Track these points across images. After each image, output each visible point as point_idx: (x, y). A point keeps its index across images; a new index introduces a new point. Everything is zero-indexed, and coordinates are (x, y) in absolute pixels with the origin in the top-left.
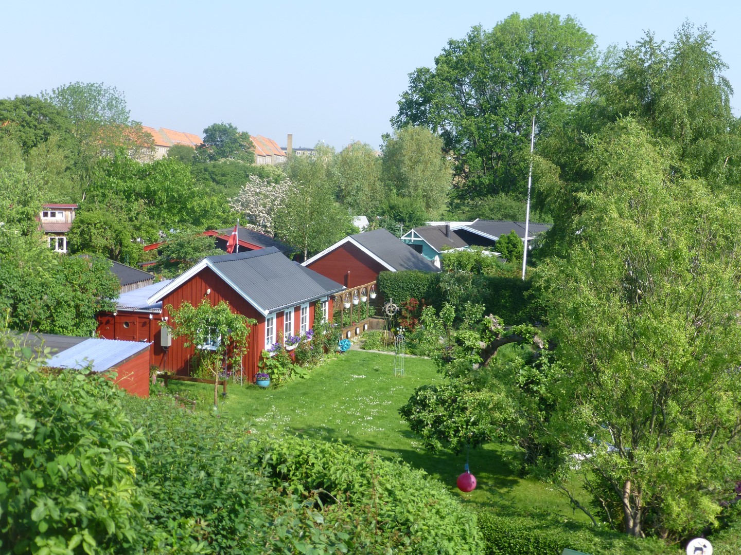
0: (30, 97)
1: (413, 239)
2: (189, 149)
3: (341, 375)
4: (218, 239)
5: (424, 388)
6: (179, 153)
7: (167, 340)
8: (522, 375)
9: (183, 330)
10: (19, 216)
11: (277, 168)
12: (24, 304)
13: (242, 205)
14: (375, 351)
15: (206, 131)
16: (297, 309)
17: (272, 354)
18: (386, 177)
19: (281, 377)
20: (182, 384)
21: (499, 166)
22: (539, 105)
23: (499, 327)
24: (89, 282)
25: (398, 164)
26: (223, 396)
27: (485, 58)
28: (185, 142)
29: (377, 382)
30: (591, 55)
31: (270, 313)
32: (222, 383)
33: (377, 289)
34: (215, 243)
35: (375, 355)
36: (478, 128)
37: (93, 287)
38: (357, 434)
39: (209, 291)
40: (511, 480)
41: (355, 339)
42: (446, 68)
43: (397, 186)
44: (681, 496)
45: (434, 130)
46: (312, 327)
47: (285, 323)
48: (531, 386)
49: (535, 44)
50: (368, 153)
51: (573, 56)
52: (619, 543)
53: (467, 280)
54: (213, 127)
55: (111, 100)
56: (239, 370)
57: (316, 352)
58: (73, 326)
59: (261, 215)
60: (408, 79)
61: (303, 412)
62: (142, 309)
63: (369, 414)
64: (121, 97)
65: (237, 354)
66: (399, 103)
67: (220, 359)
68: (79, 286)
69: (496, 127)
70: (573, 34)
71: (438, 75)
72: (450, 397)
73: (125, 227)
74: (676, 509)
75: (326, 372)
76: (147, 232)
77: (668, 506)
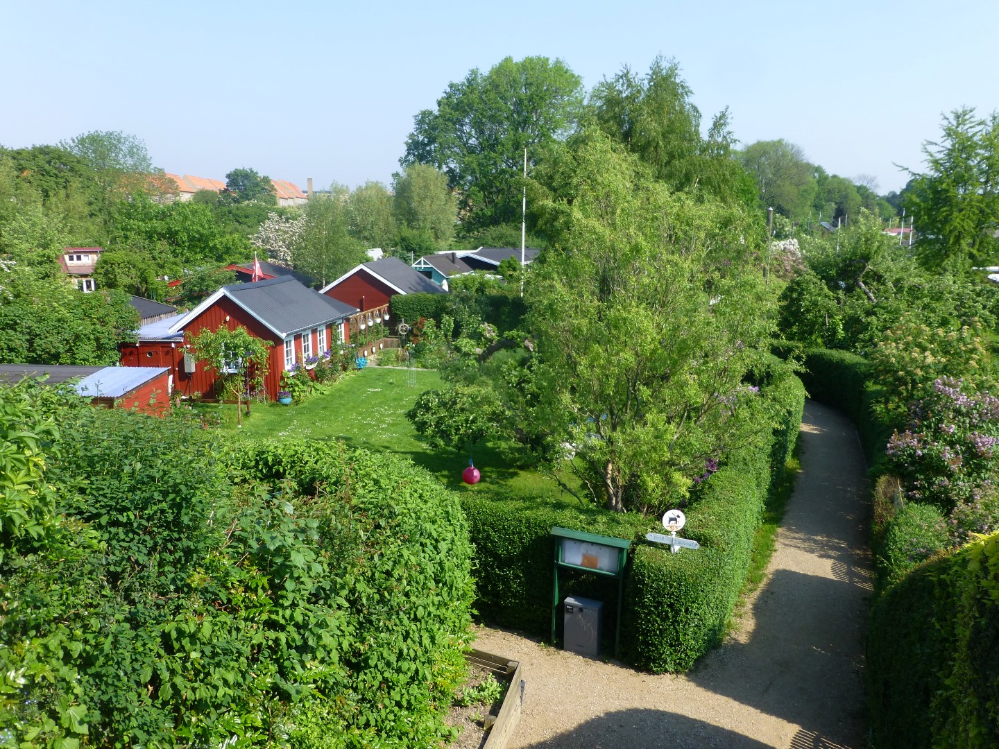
0: (47, 147)
1: (423, 266)
2: (213, 194)
3: (359, 390)
4: (237, 272)
5: (427, 393)
6: (203, 197)
7: (191, 367)
8: (514, 375)
9: (203, 355)
10: (40, 259)
11: (298, 208)
12: (40, 339)
13: (263, 241)
14: (390, 367)
15: (228, 176)
16: (314, 331)
17: (292, 374)
18: (398, 212)
19: (302, 394)
20: (208, 407)
21: (499, 199)
22: (533, 142)
23: (493, 334)
24: (107, 315)
25: (409, 199)
26: (247, 414)
27: (483, 100)
28: (210, 187)
29: (392, 393)
30: (577, 95)
31: (288, 335)
32: (245, 403)
33: (390, 311)
34: (236, 276)
35: (390, 371)
36: (479, 165)
37: (112, 320)
38: (373, 440)
39: (228, 318)
40: (512, 473)
41: (372, 357)
42: (448, 110)
43: (407, 219)
44: (656, 473)
45: (440, 167)
46: (330, 348)
47: (303, 345)
48: (523, 385)
49: (528, 85)
50: (380, 190)
51: (562, 96)
52: (602, 519)
53: (470, 299)
54: (235, 172)
55: (132, 147)
56: (262, 390)
57: (334, 371)
58: (94, 358)
59: (282, 250)
60: (414, 121)
61: (323, 424)
62: (163, 338)
63: (383, 422)
64: (141, 145)
65: (259, 376)
66: (407, 143)
67: (242, 381)
68: (98, 319)
69: (495, 163)
70: (561, 76)
71: (440, 116)
72: (450, 400)
73: (149, 266)
74: (651, 485)
75: (344, 388)
76: (171, 270)
77: (644, 482)
